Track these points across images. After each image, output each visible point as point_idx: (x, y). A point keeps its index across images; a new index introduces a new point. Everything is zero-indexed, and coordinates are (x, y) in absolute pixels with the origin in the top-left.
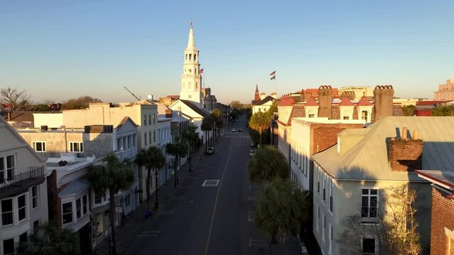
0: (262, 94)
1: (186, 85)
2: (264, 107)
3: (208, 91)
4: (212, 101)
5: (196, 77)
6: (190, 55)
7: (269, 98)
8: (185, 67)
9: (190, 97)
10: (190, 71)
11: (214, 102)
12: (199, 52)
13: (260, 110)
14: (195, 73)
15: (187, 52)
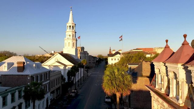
0: (113, 50)
1: (67, 44)
2: (115, 58)
3: (83, 48)
4: (85, 54)
5: (73, 39)
6: (70, 26)
7: (117, 53)
8: (67, 33)
10: (70, 36)
11: (86, 55)
12: (75, 25)
13: (112, 59)
14: (73, 37)
15: (68, 25)
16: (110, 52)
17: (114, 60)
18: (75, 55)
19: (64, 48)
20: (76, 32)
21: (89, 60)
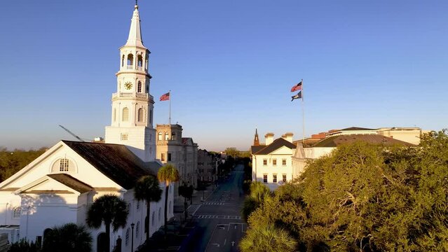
0: (268, 136)
1: (119, 114)
3: (176, 130)
4: (185, 146)
5: (138, 97)
6: (130, 57)
7: (281, 143)
8: (120, 79)
9: (124, 137)
10: (129, 86)
11: (190, 150)
12: (148, 52)
13: (265, 162)
14: (139, 90)
15: (125, 52)
16: (256, 141)
17: (270, 164)
18: (144, 149)
19: (110, 125)
20: (148, 77)
21: (199, 164)
